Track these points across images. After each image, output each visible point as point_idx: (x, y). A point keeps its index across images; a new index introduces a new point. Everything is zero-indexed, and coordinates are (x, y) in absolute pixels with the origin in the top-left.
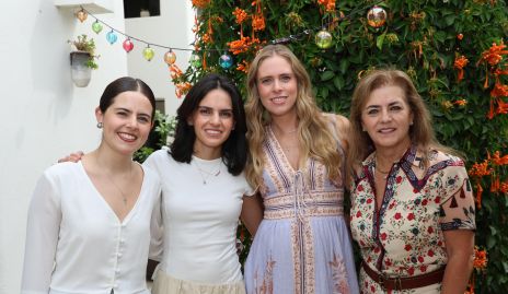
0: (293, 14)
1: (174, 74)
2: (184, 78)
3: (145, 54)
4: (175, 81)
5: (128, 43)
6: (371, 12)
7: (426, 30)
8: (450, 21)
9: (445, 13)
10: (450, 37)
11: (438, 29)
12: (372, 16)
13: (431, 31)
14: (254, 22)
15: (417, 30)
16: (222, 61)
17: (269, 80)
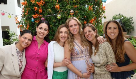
0: (49, 9)
1: (17, 22)
2: (19, 23)
3: (8, 16)
4: (17, 24)
5: (3, 13)
6: (71, 11)
7: (79, 15)
8: (83, 13)
9: (82, 12)
10: (83, 17)
11: (81, 15)
12: (71, 12)
13: (80, 15)
14: (39, 11)
15: (77, 15)
16: (32, 20)
17: (71, 26)
